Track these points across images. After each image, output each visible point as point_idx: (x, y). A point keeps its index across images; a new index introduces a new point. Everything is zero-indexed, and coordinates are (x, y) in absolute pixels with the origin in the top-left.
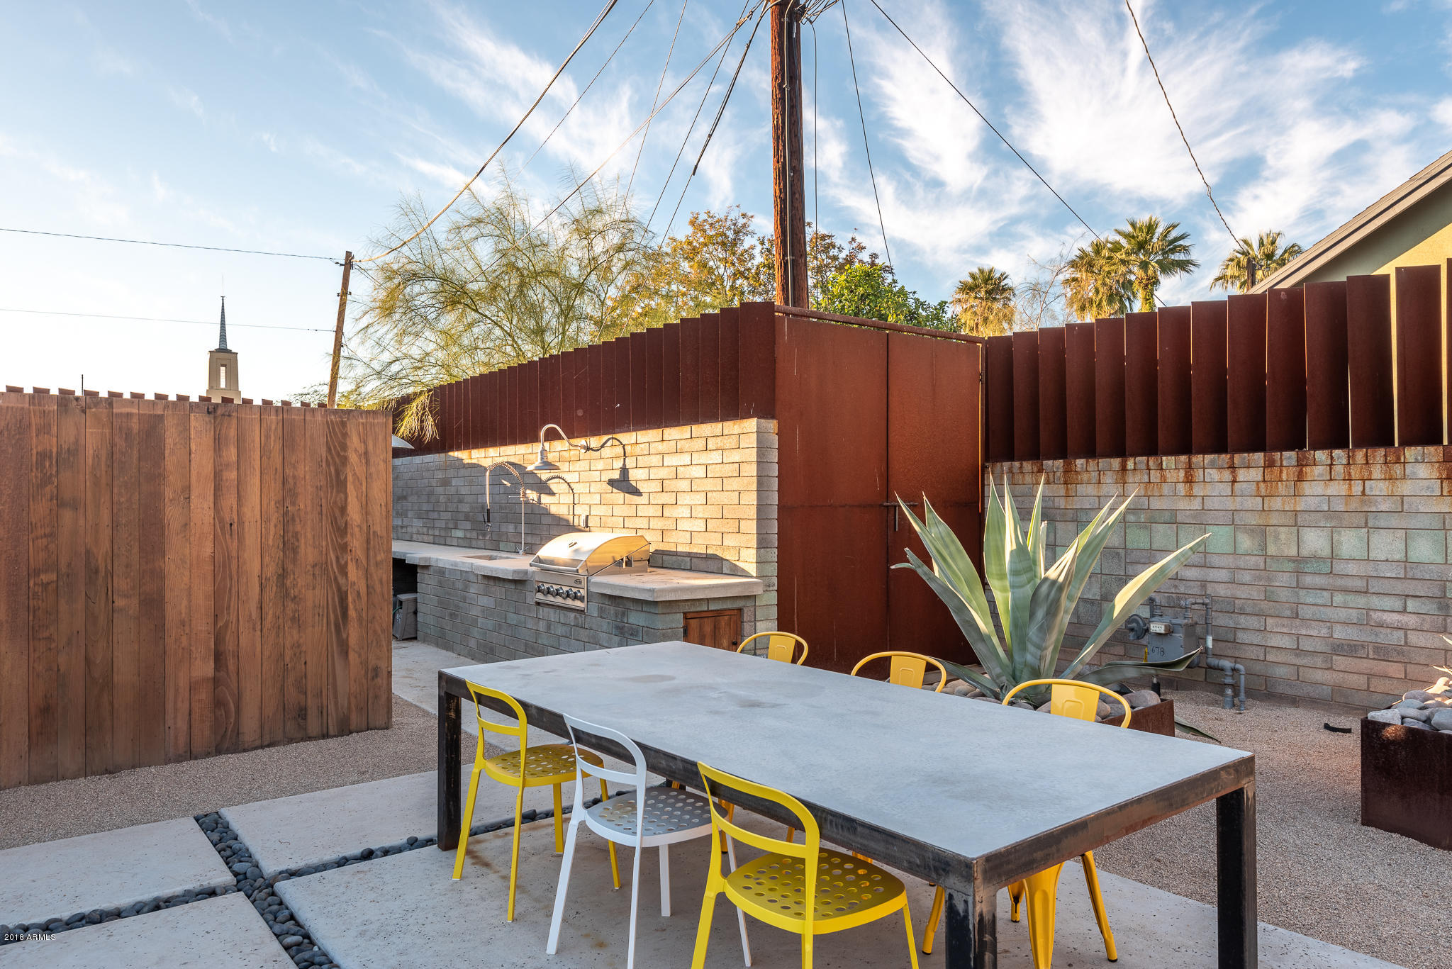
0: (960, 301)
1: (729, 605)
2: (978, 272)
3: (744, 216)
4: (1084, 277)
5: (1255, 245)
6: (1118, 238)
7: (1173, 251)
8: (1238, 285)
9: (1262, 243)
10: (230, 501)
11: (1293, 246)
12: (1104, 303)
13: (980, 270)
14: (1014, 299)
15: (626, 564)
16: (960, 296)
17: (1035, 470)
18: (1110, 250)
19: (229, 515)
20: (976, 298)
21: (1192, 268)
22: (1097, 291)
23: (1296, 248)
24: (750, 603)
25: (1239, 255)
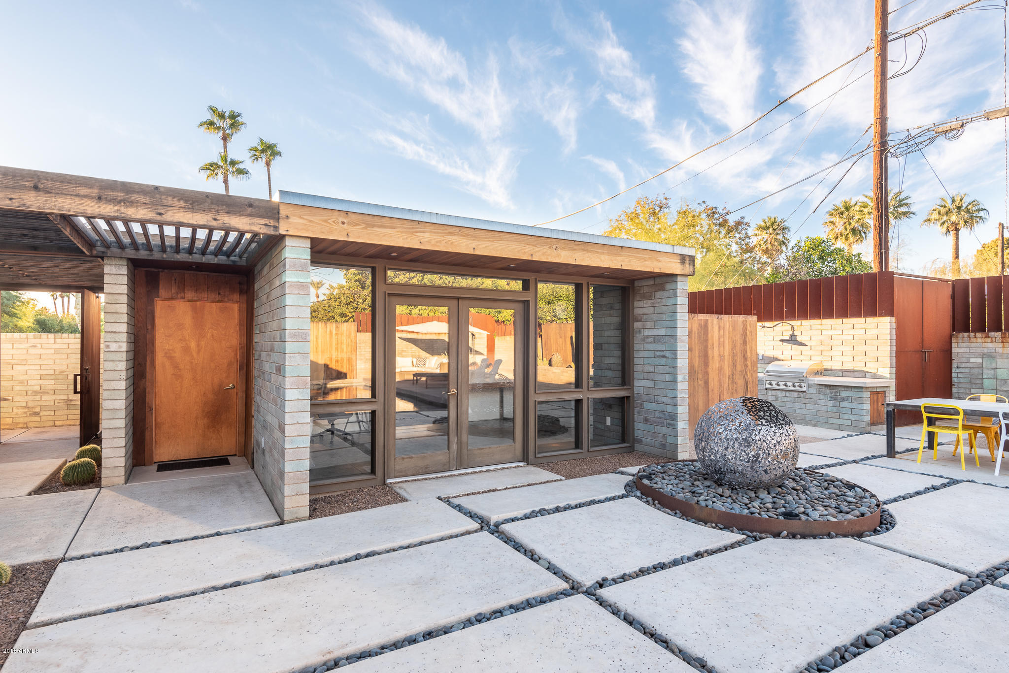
0: (756, 235)
1: (882, 390)
2: (767, 218)
3: (666, 199)
4: (838, 221)
5: (949, 201)
6: (866, 200)
7: (901, 206)
8: (940, 224)
9: (953, 201)
10: (722, 349)
11: (974, 201)
12: (850, 235)
13: (768, 217)
14: (789, 233)
15: (818, 373)
16: (757, 232)
17: (984, 336)
18: (861, 207)
19: (722, 354)
20: (767, 233)
21: (912, 216)
22: (846, 229)
23: (976, 202)
24: (887, 389)
25: (939, 207)
